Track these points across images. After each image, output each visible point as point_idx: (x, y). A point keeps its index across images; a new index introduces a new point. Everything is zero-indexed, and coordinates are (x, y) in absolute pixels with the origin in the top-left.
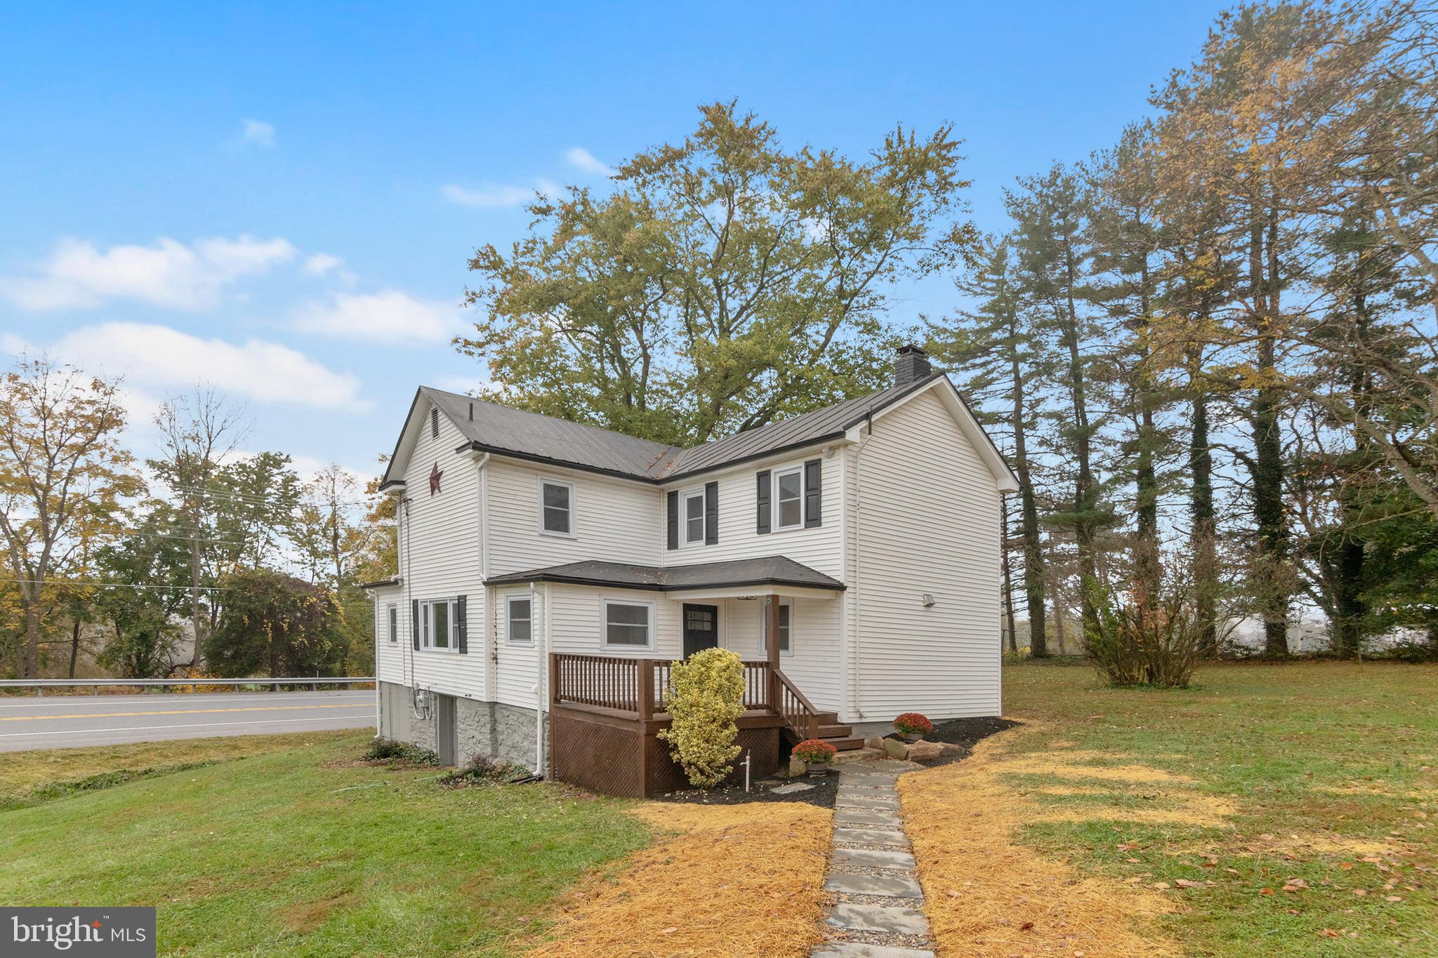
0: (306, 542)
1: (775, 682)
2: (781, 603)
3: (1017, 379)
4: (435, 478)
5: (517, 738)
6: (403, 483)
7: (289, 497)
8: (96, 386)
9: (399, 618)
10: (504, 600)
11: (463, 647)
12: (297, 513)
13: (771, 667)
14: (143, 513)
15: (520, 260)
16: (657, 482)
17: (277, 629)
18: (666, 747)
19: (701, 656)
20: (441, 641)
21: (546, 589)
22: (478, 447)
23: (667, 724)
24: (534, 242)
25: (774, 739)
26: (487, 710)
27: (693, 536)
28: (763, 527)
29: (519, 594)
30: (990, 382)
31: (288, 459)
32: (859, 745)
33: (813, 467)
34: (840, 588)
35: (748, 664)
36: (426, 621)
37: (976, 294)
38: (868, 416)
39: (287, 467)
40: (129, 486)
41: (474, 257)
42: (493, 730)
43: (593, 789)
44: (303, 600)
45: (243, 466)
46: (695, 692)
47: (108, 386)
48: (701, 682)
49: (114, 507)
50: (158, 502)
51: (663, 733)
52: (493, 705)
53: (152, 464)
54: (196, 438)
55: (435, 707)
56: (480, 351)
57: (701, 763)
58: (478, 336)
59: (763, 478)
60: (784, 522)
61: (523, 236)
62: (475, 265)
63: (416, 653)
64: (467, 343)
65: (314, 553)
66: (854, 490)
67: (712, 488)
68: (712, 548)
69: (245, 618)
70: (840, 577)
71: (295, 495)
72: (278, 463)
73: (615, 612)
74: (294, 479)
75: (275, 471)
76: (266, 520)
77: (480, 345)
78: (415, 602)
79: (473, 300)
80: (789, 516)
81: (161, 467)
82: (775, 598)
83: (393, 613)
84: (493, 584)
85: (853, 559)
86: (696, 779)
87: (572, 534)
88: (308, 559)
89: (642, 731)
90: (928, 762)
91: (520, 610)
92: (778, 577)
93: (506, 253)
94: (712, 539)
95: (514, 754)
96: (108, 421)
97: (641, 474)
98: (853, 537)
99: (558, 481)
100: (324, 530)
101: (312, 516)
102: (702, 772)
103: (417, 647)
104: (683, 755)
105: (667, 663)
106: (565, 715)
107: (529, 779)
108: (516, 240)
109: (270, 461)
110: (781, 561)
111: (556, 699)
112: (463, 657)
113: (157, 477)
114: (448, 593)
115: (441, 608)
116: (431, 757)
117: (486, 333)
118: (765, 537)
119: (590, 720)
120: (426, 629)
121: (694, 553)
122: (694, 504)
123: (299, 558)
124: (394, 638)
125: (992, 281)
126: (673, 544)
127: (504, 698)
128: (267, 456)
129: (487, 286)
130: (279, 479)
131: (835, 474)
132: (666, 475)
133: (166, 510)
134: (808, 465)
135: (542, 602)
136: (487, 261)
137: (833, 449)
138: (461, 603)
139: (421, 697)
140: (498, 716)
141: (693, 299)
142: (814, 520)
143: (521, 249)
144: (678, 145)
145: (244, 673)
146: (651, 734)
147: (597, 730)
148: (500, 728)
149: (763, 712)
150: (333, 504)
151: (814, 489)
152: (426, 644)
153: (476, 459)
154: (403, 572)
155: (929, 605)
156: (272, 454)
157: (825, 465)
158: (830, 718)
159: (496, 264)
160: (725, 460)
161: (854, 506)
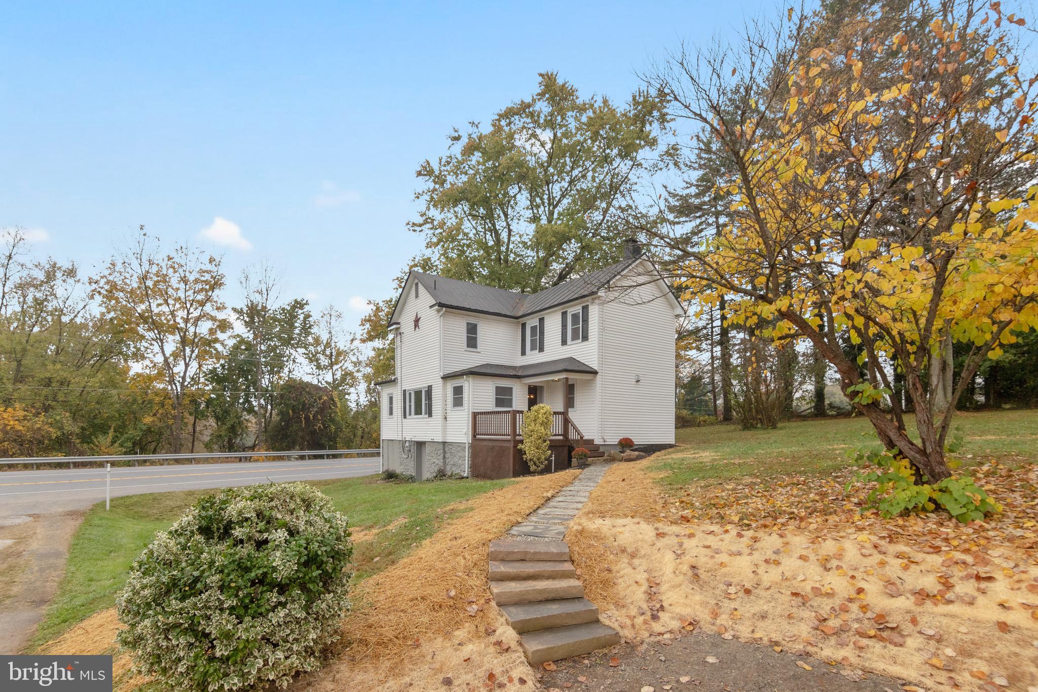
0: (313, 358)
1: (567, 422)
2: (570, 383)
3: (718, 227)
4: (417, 321)
5: (456, 459)
6: (399, 323)
7: (306, 329)
8: (211, 260)
9: (394, 402)
10: (451, 385)
11: (430, 415)
12: (310, 339)
13: (565, 414)
14: (231, 343)
15: (443, 168)
16: (517, 318)
17: (307, 418)
18: (521, 453)
19: (535, 408)
20: (418, 412)
21: (471, 379)
22: (441, 305)
23: (522, 442)
24: (450, 157)
25: (566, 451)
26: (441, 446)
27: (533, 348)
28: (564, 342)
29: (457, 383)
30: (701, 231)
31: (307, 304)
32: (602, 455)
33: (585, 309)
34: (595, 373)
35: (555, 413)
36: (410, 402)
37: (695, 169)
38: (608, 282)
39: (307, 308)
40: (224, 326)
41: (419, 169)
42: (444, 457)
43: (490, 478)
44: (320, 398)
45: (283, 309)
46: (533, 424)
47: (217, 260)
48: (535, 420)
49: (216, 340)
50: (238, 336)
51: (520, 446)
52: (444, 443)
53: (235, 310)
54: (260, 293)
55: (414, 449)
56: (420, 229)
57: (535, 459)
58: (420, 220)
59: (564, 314)
60: (573, 339)
61: (445, 154)
62: (419, 174)
63: (404, 420)
64: (414, 224)
65: (319, 367)
66: (602, 321)
67: (542, 320)
68: (542, 354)
69: (291, 412)
70: (595, 366)
71: (310, 327)
72: (302, 307)
73: (499, 391)
74: (309, 316)
75: (300, 311)
76: (292, 345)
77: (420, 225)
78: (405, 391)
79: (418, 197)
80: (575, 337)
81: (240, 312)
82: (567, 379)
83: (391, 399)
84: (445, 378)
85: (602, 357)
86: (533, 468)
87: (479, 349)
88: (315, 371)
89: (512, 445)
90: (629, 460)
91: (458, 391)
92: (569, 368)
93: (435, 166)
94: (541, 349)
95: (454, 469)
96: (216, 284)
97: (509, 313)
98: (602, 345)
99: (472, 321)
100: (324, 351)
101: (317, 341)
102: (535, 464)
103: (405, 417)
104: (528, 456)
105: (522, 412)
106: (478, 443)
107: (463, 478)
108: (441, 156)
109: (299, 305)
110: (571, 360)
111: (474, 436)
112: (430, 419)
113: (238, 318)
114: (422, 385)
115: (418, 393)
116: (412, 478)
117: (424, 218)
118: (565, 347)
119: (491, 444)
120: (410, 406)
121: (534, 358)
122: (533, 329)
123: (310, 371)
124: (391, 413)
125: (705, 159)
126: (523, 353)
127: (450, 439)
128: (296, 301)
129: (425, 188)
130: (302, 317)
131: (594, 312)
132: (520, 314)
133: (242, 341)
134: (583, 308)
135: (469, 386)
136: (426, 171)
137: (594, 299)
138: (429, 390)
139: (407, 444)
140: (446, 449)
141: (534, 191)
142: (585, 338)
143: (443, 161)
144: (528, 100)
145: (289, 448)
146: (515, 447)
147: (493, 448)
148: (448, 455)
149: (561, 438)
150: (330, 333)
151: (586, 321)
152: (410, 414)
153: (438, 311)
154: (398, 375)
155: (638, 381)
156: (299, 300)
157: (590, 308)
158: (591, 442)
159: (430, 173)
160: (547, 306)
161: (602, 329)
